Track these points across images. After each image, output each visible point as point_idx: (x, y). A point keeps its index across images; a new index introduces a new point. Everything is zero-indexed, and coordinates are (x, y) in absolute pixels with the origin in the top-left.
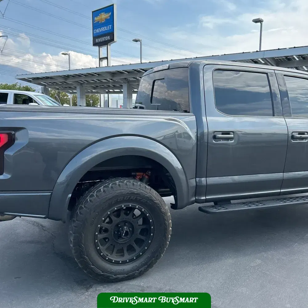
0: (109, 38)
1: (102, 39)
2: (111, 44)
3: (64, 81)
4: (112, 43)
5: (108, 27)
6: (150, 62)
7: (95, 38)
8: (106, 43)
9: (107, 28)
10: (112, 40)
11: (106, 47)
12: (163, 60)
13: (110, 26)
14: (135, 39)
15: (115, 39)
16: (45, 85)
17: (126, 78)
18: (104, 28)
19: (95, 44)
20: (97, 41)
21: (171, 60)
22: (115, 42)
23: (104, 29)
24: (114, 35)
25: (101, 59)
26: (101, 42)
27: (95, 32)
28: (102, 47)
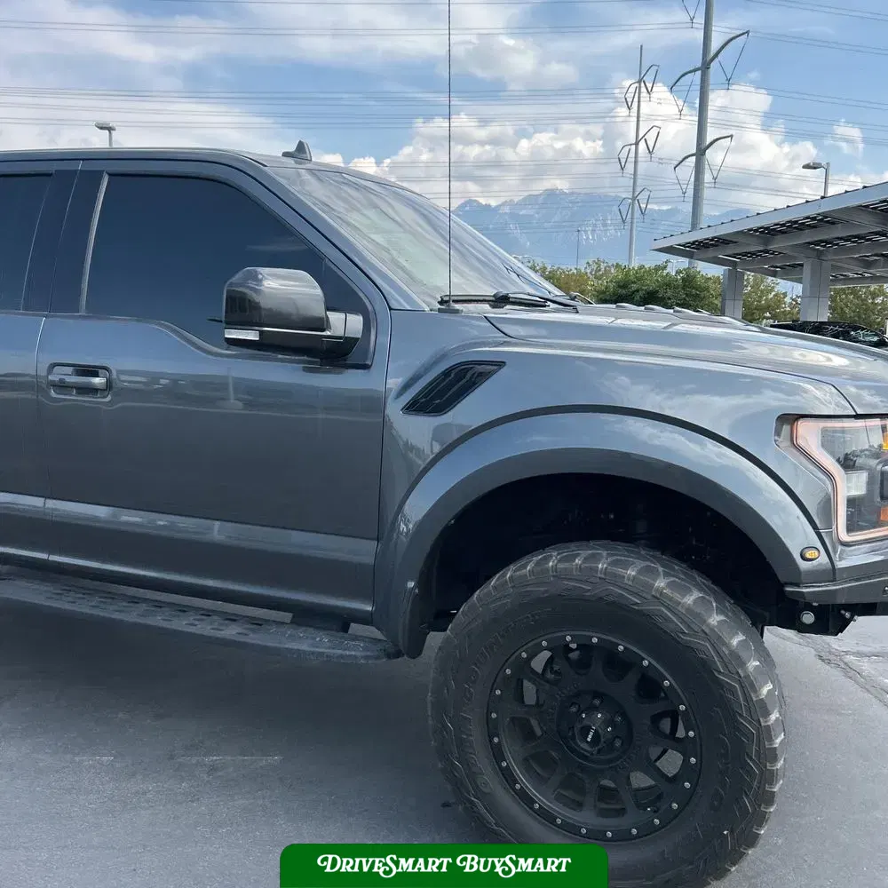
3: (761, 248)
16: (734, 264)
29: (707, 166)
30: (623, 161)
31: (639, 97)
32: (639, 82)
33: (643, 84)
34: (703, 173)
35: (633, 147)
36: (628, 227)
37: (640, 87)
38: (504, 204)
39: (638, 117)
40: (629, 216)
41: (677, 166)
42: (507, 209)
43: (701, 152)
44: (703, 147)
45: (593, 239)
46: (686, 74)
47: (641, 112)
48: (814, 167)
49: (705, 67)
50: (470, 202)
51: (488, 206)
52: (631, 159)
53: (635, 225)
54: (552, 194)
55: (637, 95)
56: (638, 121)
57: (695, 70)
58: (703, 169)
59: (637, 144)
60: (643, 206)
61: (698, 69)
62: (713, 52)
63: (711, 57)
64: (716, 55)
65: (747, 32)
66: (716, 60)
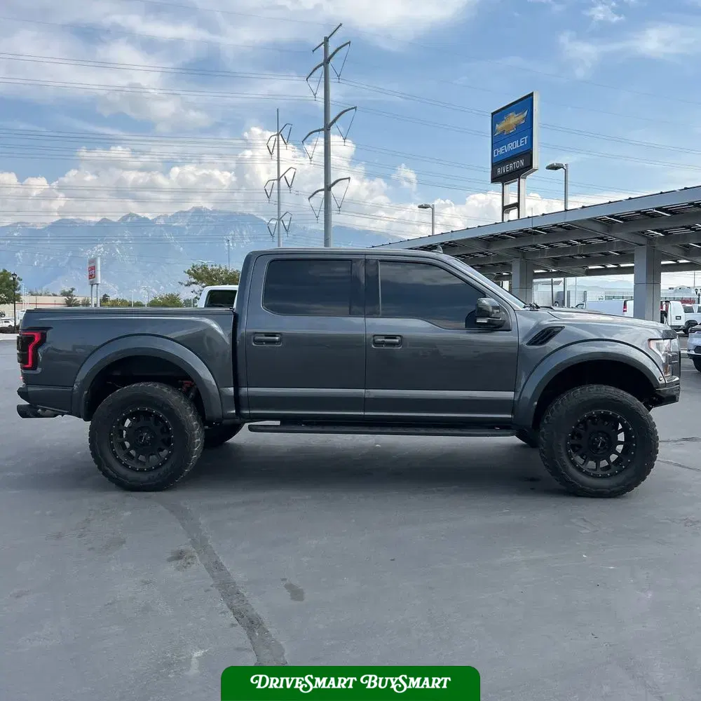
0: (522, 163)
1: (509, 167)
2: (525, 175)
4: (529, 174)
5: (521, 142)
7: (495, 165)
8: (516, 175)
9: (519, 144)
10: (528, 167)
11: (517, 183)
13: (526, 138)
15: (535, 165)
17: (518, 248)
18: (512, 144)
19: (495, 179)
20: (499, 171)
21: (628, 198)
22: (536, 170)
23: (513, 146)
24: (532, 155)
25: (506, 209)
27: (496, 154)
28: (509, 184)
29: (332, 198)
30: (269, 192)
31: (278, 146)
32: (278, 135)
33: (280, 137)
34: (330, 203)
35: (276, 182)
36: (276, 239)
37: (278, 139)
38: (159, 217)
39: (278, 161)
40: (276, 232)
41: (311, 197)
42: (162, 222)
43: (328, 189)
44: (329, 184)
45: (233, 246)
46: (312, 133)
47: (280, 156)
48: (426, 207)
49: (327, 129)
50: (131, 215)
51: (145, 219)
52: (275, 191)
53: (281, 239)
54: (198, 212)
55: (276, 143)
56: (279, 163)
57: (319, 131)
58: (330, 200)
59: (279, 179)
60: (286, 224)
61: (322, 130)
62: (332, 118)
63: (330, 122)
64: (334, 121)
65: (355, 108)
66: (334, 124)
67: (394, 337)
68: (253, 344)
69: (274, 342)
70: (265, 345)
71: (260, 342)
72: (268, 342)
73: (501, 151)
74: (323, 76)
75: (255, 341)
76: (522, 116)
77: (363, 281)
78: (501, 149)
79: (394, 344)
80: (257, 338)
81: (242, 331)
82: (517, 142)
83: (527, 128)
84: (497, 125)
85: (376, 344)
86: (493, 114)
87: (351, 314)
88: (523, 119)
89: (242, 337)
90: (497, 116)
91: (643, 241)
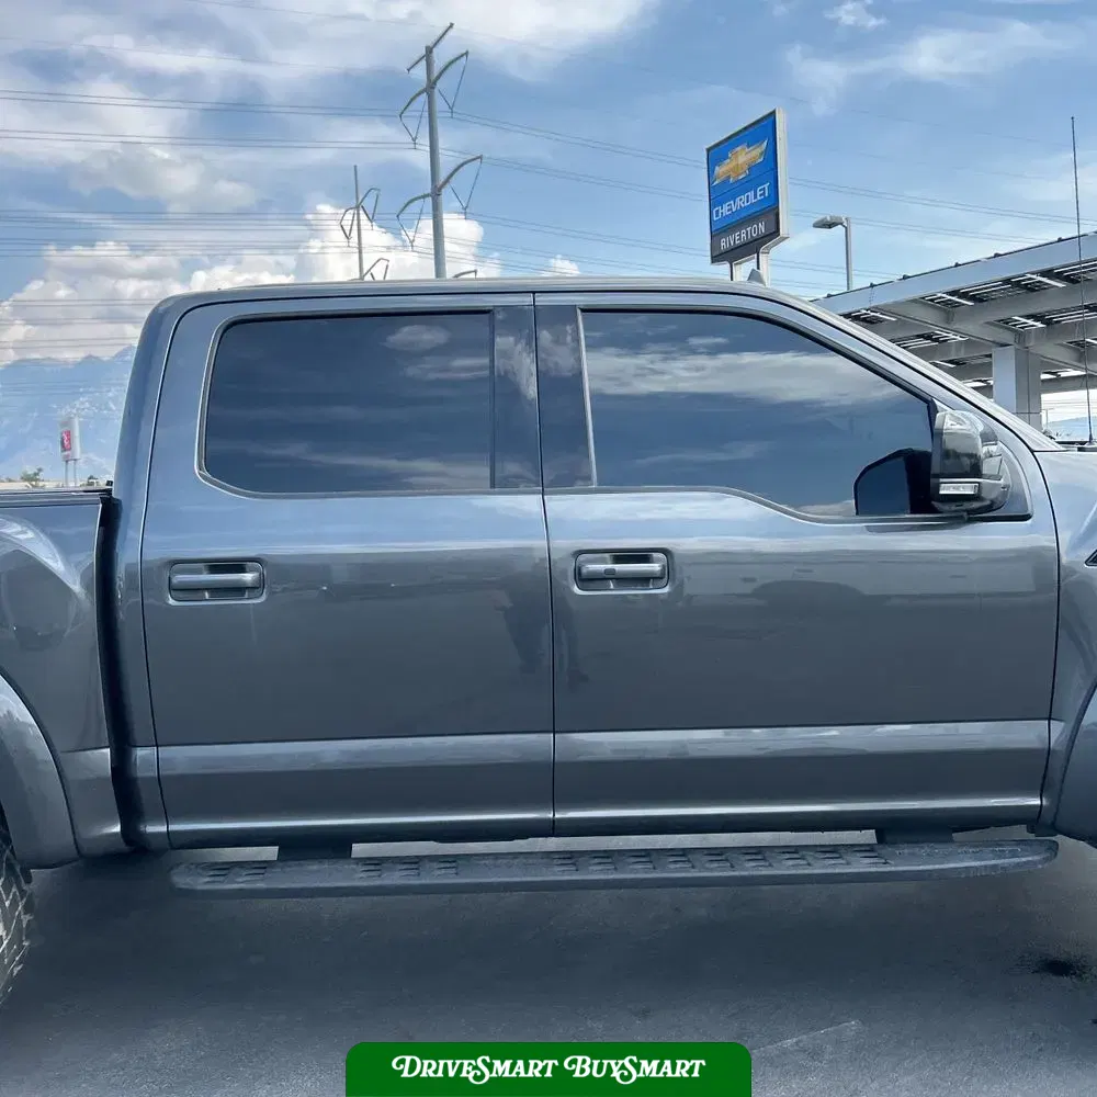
0: (762, 227)
1: (740, 235)
2: (769, 248)
4: (774, 245)
5: (759, 193)
6: (829, 296)
7: (716, 234)
8: (752, 248)
9: (755, 197)
10: (773, 233)
11: (755, 260)
12: (875, 283)
13: (766, 186)
14: (822, 220)
15: (783, 230)
18: (744, 197)
19: (717, 258)
20: (724, 244)
22: (786, 238)
23: (745, 201)
24: (777, 215)
26: (736, 248)
27: (717, 215)
28: (740, 263)
31: (359, 225)
32: (357, 208)
33: (361, 212)
37: (358, 214)
39: (360, 249)
46: (413, 200)
47: (363, 241)
49: (436, 193)
55: (355, 222)
56: (360, 252)
57: (424, 197)
59: (362, 278)
61: (427, 196)
62: (443, 176)
63: (441, 183)
64: (447, 181)
65: (480, 157)
66: (448, 185)
67: (642, 556)
68: (171, 602)
69: (239, 590)
70: (208, 601)
71: (193, 590)
72: (219, 591)
73: (725, 210)
74: (427, 107)
75: (172, 589)
76: (759, 150)
77: (532, 391)
78: (726, 207)
79: (644, 580)
80: (179, 578)
81: (127, 556)
82: (751, 194)
83: (768, 170)
84: (717, 168)
85: (585, 580)
86: (708, 150)
87: (499, 484)
88: (761, 154)
89: (130, 576)
90: (716, 154)
91: (1007, 337)
